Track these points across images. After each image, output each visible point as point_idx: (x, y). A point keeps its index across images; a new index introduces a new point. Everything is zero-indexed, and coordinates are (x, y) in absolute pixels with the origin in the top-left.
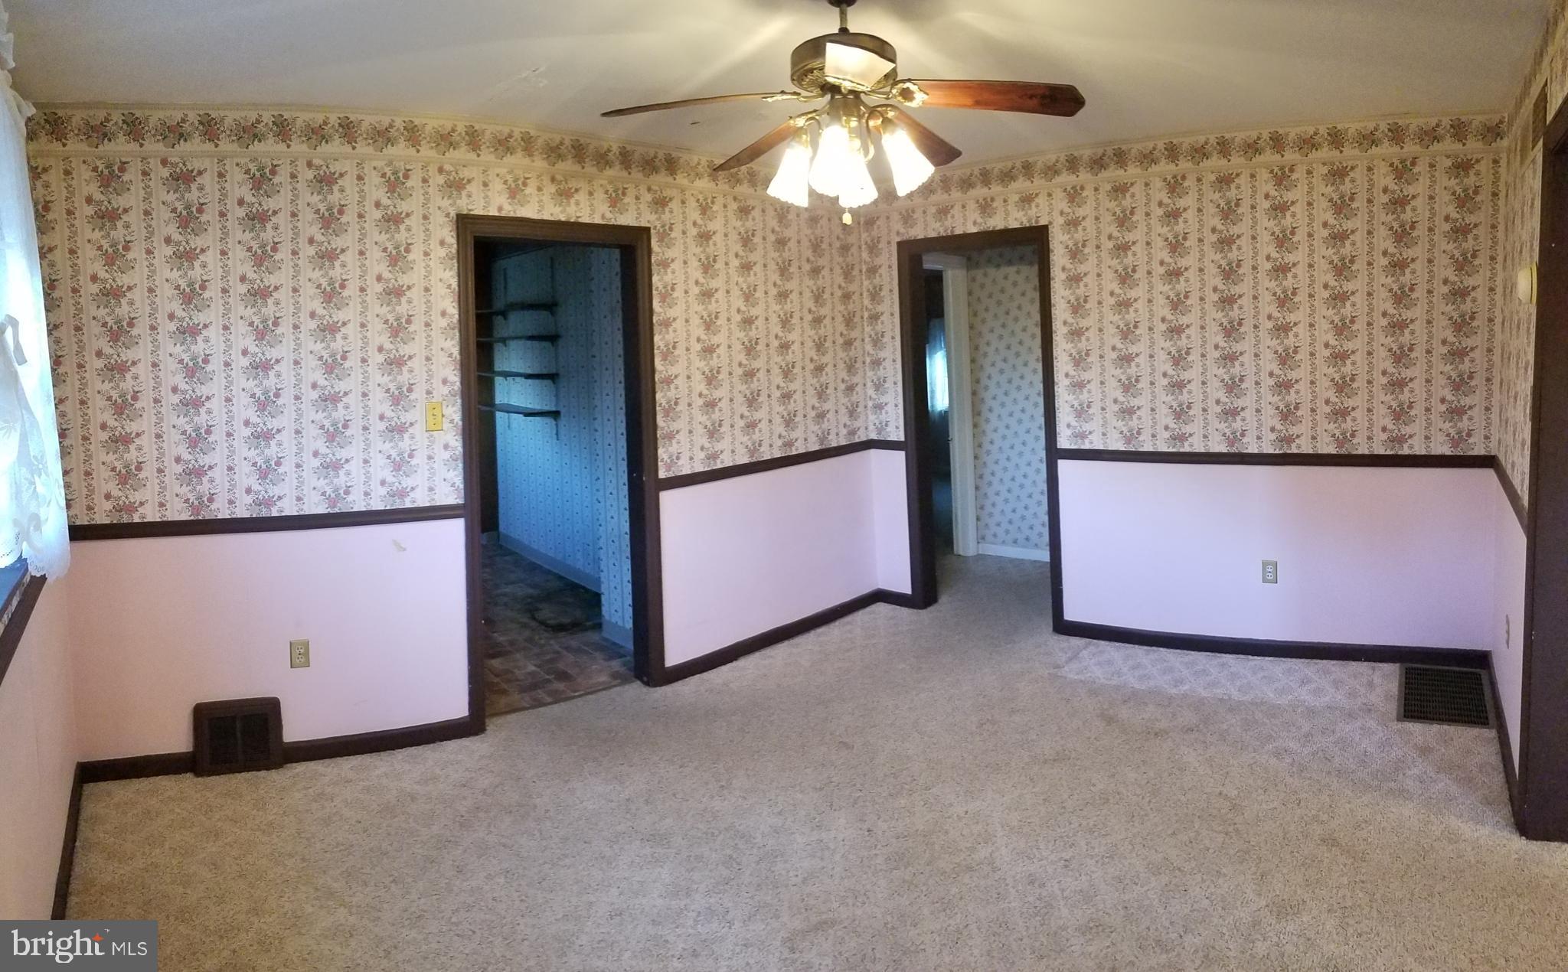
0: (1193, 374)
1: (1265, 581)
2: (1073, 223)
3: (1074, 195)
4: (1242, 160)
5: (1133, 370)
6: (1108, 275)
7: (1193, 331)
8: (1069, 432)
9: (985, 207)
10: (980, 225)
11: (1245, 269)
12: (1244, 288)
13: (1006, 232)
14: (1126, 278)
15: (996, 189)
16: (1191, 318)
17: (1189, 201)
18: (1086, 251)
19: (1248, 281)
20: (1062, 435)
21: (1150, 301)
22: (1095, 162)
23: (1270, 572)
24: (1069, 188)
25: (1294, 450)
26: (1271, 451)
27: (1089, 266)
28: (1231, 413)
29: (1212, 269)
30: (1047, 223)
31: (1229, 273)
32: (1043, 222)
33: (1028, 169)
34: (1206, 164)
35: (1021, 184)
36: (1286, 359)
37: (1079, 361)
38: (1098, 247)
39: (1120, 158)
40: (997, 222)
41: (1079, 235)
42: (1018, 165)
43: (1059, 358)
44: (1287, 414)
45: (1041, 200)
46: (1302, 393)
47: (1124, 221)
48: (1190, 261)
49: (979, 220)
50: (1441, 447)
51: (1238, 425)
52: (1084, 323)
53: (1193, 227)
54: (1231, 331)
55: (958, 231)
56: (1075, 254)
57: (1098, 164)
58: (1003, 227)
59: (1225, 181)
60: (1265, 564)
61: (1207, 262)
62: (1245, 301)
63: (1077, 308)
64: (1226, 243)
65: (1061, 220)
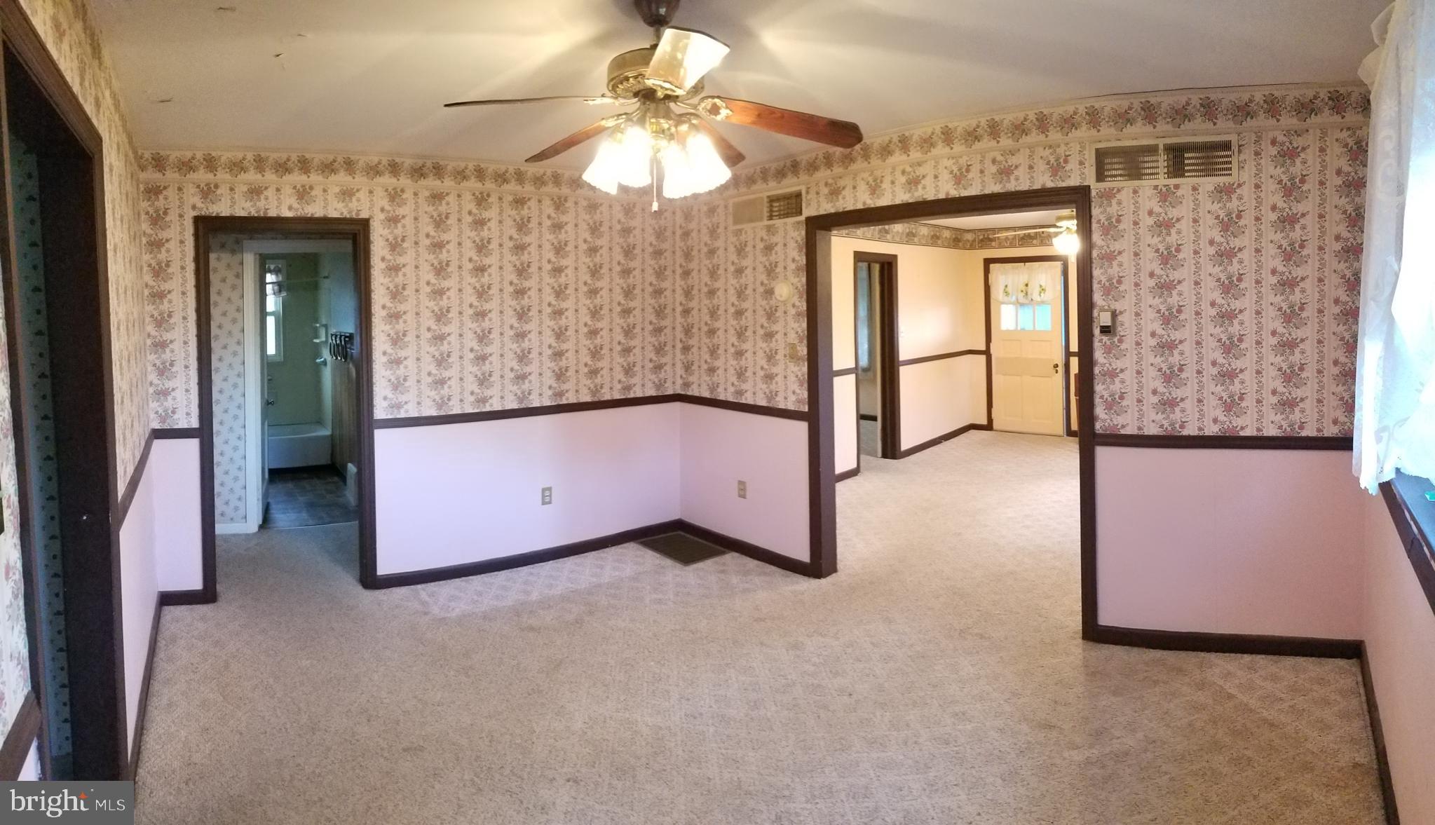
0: (493, 349)
1: (544, 503)
2: (393, 220)
3: (395, 196)
4: (532, 188)
5: (445, 347)
6: (425, 267)
7: (494, 315)
8: (385, 404)
9: (303, 194)
10: (297, 210)
11: (533, 269)
12: (531, 283)
13: (325, 220)
14: (440, 270)
15: (315, 178)
16: (493, 305)
17: (492, 213)
18: (405, 245)
19: (535, 278)
20: (378, 407)
21: (460, 290)
22: (415, 170)
23: (546, 496)
24: (390, 189)
25: (564, 402)
26: (549, 404)
27: (408, 258)
28: (521, 378)
29: (509, 268)
30: (367, 217)
31: (522, 271)
32: (364, 215)
33: (349, 166)
34: (506, 187)
35: (342, 178)
36: (560, 335)
37: (396, 341)
38: (416, 243)
39: (438, 171)
40: (316, 210)
41: (399, 231)
42: (340, 159)
43: (377, 338)
44: (560, 376)
45: (362, 195)
46: (569, 360)
47: (440, 222)
48: (492, 260)
49: (296, 205)
50: (651, 392)
51: (526, 386)
52: (402, 308)
53: (495, 233)
54: (522, 315)
55: (272, 213)
56: (395, 246)
57: (418, 173)
58: (322, 215)
59: (519, 202)
60: (544, 490)
61: (505, 262)
62: (533, 293)
63: (396, 294)
64: (520, 248)
65: (382, 216)
